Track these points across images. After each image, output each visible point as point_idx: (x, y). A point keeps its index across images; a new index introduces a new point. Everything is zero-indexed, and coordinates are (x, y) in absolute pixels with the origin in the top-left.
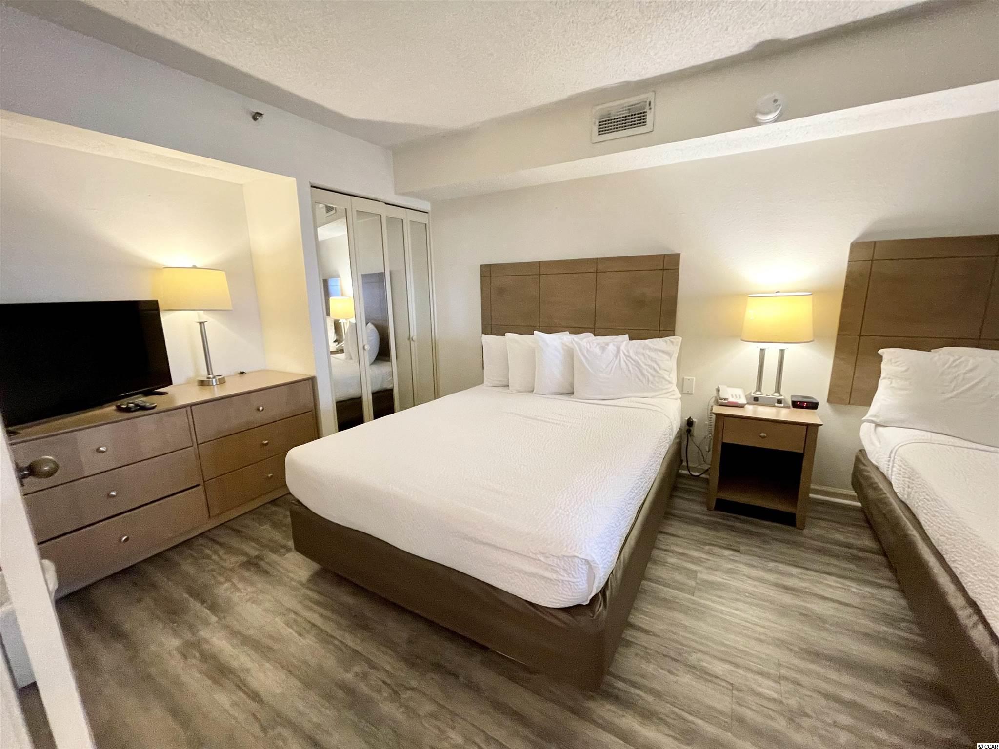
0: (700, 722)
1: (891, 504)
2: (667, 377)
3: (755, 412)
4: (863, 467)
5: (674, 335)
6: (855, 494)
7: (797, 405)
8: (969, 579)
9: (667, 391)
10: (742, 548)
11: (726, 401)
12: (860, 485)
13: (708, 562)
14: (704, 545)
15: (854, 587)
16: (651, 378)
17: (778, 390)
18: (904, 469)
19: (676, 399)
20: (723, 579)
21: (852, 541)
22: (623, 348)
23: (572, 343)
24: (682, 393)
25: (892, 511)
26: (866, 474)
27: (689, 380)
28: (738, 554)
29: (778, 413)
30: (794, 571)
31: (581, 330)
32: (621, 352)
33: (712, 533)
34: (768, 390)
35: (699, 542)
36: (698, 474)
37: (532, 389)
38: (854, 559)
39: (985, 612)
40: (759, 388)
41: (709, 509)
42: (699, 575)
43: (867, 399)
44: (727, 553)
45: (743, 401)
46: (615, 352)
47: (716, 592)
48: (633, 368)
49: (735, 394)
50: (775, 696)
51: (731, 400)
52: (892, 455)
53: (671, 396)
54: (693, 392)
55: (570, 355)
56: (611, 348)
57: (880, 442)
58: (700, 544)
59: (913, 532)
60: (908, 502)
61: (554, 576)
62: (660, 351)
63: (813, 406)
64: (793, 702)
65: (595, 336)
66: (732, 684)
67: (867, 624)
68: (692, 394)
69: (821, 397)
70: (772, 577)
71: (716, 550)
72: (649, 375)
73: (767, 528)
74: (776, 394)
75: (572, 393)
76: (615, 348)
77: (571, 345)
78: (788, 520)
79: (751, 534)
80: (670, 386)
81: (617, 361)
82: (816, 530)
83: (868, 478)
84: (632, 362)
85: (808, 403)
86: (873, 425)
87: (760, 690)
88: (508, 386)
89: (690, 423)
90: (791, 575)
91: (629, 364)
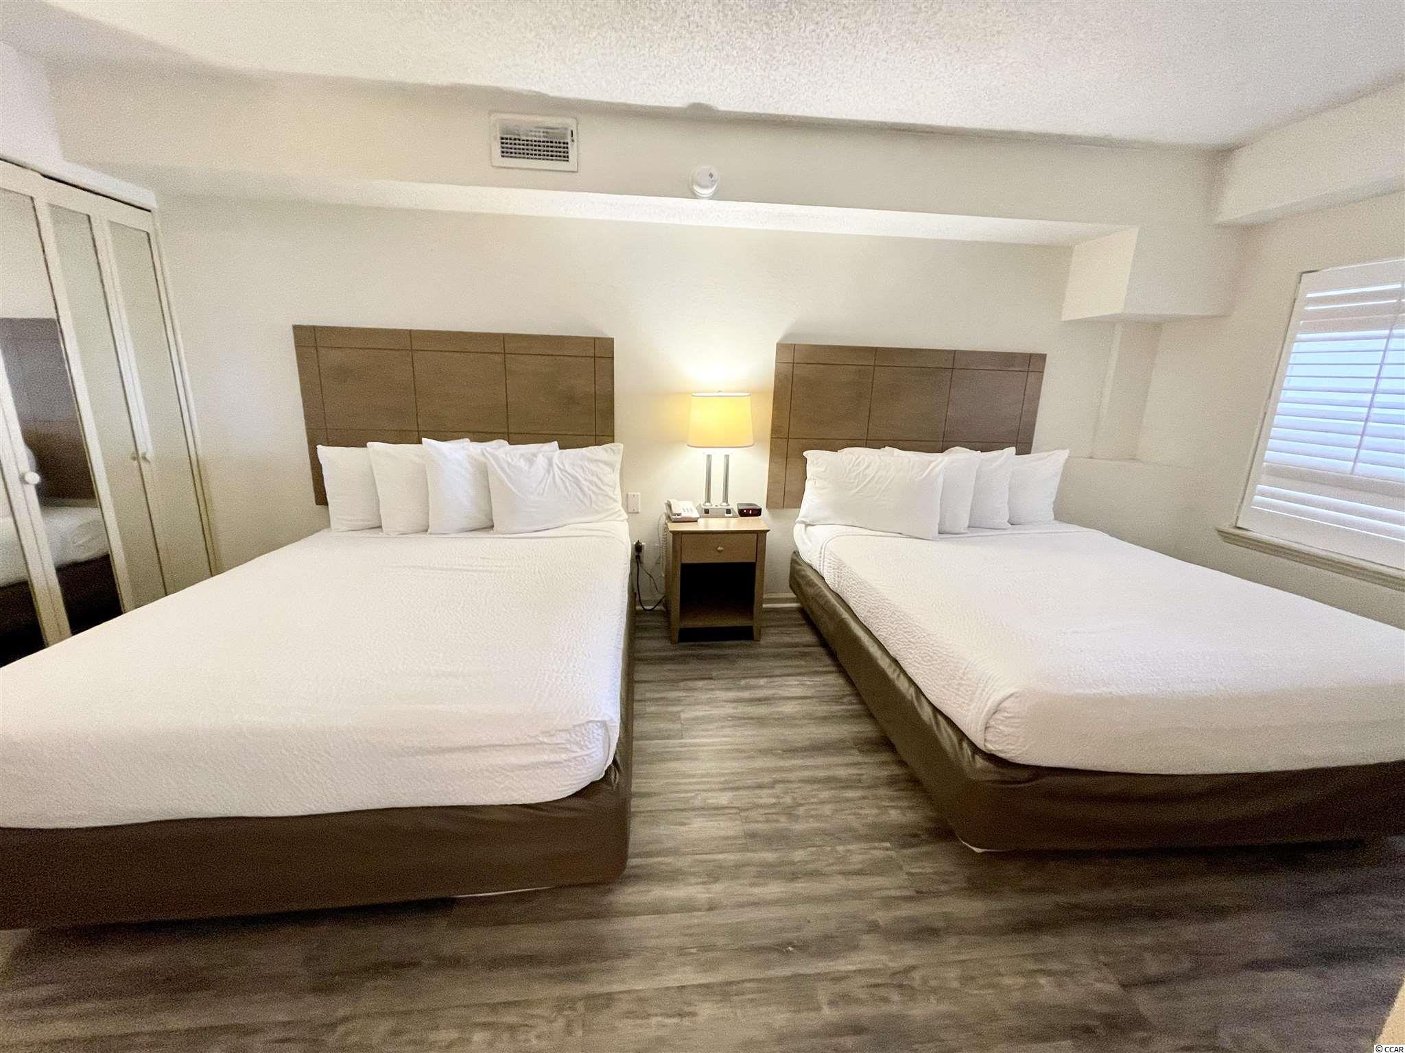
0: (721, 856)
1: (826, 596)
2: (611, 494)
3: (706, 525)
4: (799, 567)
5: (614, 442)
6: (795, 596)
7: (743, 513)
8: (890, 642)
9: (612, 511)
10: (714, 674)
11: (679, 517)
12: (799, 585)
13: (688, 698)
14: (677, 683)
15: (807, 680)
16: (593, 497)
17: (726, 499)
18: (833, 561)
19: (623, 521)
20: (705, 711)
21: (797, 640)
22: (556, 460)
23: (484, 455)
24: (628, 513)
25: (828, 602)
26: (803, 573)
27: (634, 496)
28: (712, 682)
29: (728, 524)
30: (762, 682)
31: (488, 436)
32: (555, 466)
33: (681, 667)
34: (717, 502)
35: (673, 681)
36: (652, 607)
37: (425, 528)
38: (803, 655)
39: (902, 663)
40: (708, 500)
41: (673, 643)
42: (683, 716)
43: (797, 502)
44: (700, 684)
45: (695, 514)
46: (546, 467)
47: (703, 727)
48: (571, 485)
49: (686, 508)
50: (774, 801)
51: (684, 515)
52: (823, 551)
53: (617, 517)
54: (639, 511)
55: (483, 473)
56: (541, 461)
57: (811, 541)
58: (673, 683)
59: (846, 615)
60: (838, 592)
61: (564, 756)
62: (601, 462)
63: (757, 512)
64: (788, 800)
65: (510, 444)
66: (738, 808)
67: (822, 709)
68: (638, 513)
69: (761, 503)
70: (746, 694)
71: (690, 684)
72: (591, 493)
73: (731, 648)
74: (725, 504)
75: (492, 527)
76: (546, 461)
77: (482, 459)
78: (746, 634)
79: (719, 657)
80: (615, 504)
81: (550, 479)
82: (770, 638)
83: (804, 577)
84: (569, 477)
85: (753, 510)
86: (804, 525)
87: (761, 801)
88: (380, 527)
89: (638, 548)
90: (761, 687)
91: (567, 481)
